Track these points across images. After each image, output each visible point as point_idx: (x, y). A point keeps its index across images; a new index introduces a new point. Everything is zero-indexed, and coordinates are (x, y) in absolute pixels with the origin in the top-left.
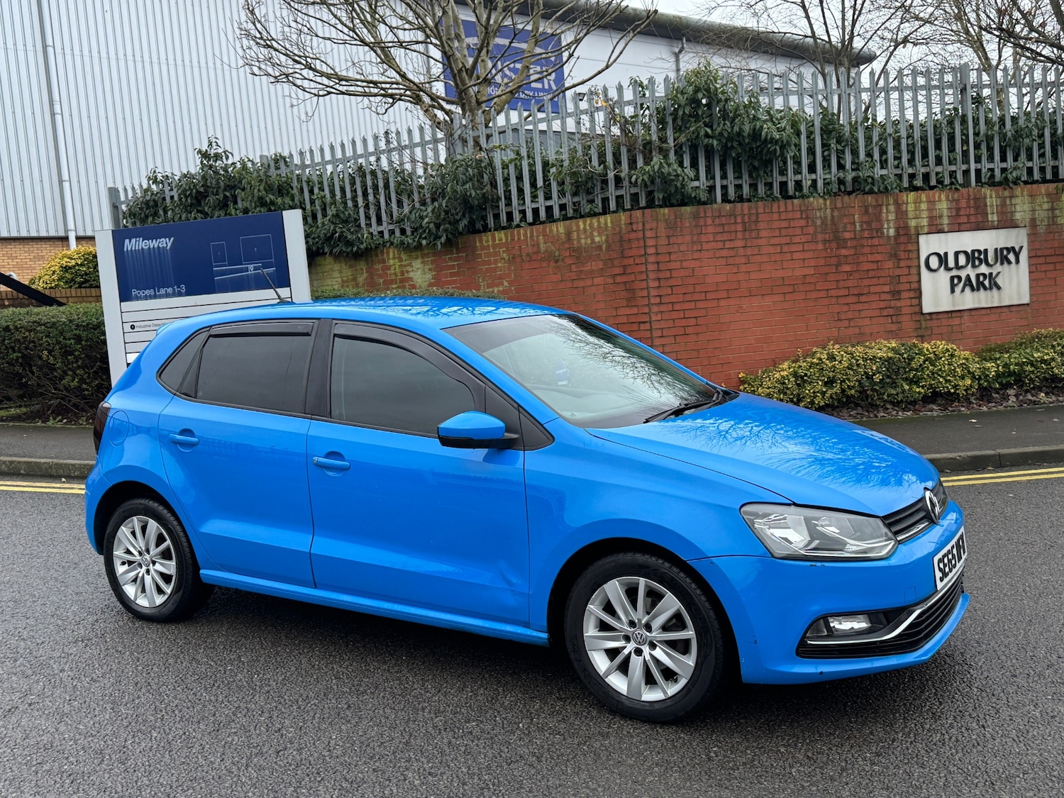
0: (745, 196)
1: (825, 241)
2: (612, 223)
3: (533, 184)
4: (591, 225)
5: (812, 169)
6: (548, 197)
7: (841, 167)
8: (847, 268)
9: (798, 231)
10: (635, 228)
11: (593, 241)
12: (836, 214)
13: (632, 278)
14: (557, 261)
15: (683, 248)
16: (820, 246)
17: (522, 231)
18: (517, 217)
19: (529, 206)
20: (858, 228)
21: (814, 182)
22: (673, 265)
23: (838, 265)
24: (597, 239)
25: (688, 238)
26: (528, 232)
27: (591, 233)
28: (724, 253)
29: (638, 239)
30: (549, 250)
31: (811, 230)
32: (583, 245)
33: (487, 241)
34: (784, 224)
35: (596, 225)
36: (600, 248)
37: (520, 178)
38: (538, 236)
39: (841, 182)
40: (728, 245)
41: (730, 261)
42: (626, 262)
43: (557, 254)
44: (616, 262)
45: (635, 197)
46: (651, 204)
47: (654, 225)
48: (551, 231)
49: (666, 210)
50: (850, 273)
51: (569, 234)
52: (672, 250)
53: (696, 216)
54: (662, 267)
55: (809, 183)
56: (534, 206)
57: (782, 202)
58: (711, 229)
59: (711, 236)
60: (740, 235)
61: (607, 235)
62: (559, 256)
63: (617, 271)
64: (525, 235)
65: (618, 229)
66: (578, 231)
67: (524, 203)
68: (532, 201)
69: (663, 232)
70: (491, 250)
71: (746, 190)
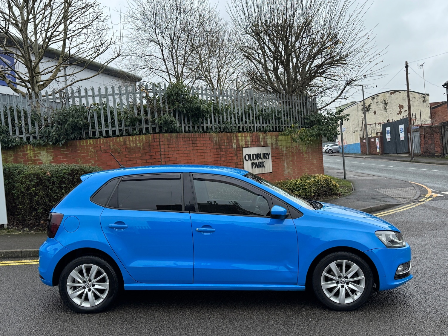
0: (191, 131)
1: (217, 149)
2: (145, 138)
3: (106, 120)
4: (136, 139)
5: (211, 123)
6: (113, 126)
7: (219, 122)
8: (223, 159)
9: (209, 145)
10: (156, 141)
11: (136, 145)
12: (219, 139)
13: (154, 160)
14: (119, 153)
15: (173, 149)
16: (215, 151)
17: (101, 140)
18: (98, 134)
19: (104, 129)
20: (226, 145)
21: (212, 127)
22: (170, 156)
23: (221, 157)
24: (138, 145)
25: (174, 146)
26: (105, 140)
27: (136, 142)
28: (186, 152)
29: (157, 145)
30: (115, 148)
31: (212, 144)
32: (132, 147)
33: (83, 144)
34: (205, 142)
35: (138, 139)
36: (140, 148)
37: (99, 117)
38: (109, 143)
39: (220, 128)
40: (188, 149)
41: (188, 155)
42: (152, 154)
43: (119, 150)
44: (147, 154)
45: (154, 129)
46: (161, 132)
47: (163, 140)
48: (116, 140)
49: (167, 134)
50: (224, 161)
51: (125, 142)
52: (169, 150)
53: (177, 137)
54: (166, 156)
55: (210, 127)
56: (106, 129)
57: (203, 134)
58: (182, 143)
59: (182, 145)
60: (191, 145)
61: (143, 143)
62: (120, 151)
63: (148, 157)
64: (103, 141)
65: (148, 141)
66: (129, 141)
67: (102, 128)
68: (105, 128)
69: (166, 143)
70: (85, 147)
71: (191, 128)
